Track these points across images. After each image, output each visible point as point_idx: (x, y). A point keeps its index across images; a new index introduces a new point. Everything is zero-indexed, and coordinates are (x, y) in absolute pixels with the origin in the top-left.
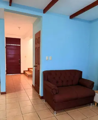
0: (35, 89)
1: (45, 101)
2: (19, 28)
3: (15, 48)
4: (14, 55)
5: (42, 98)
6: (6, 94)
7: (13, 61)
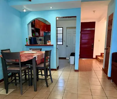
0: (104, 72)
1: (112, 81)
2: (94, 11)
3: (89, 32)
4: (87, 39)
5: (109, 78)
6: (78, 71)
7: (87, 46)
